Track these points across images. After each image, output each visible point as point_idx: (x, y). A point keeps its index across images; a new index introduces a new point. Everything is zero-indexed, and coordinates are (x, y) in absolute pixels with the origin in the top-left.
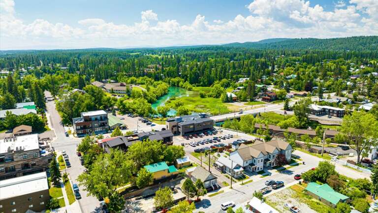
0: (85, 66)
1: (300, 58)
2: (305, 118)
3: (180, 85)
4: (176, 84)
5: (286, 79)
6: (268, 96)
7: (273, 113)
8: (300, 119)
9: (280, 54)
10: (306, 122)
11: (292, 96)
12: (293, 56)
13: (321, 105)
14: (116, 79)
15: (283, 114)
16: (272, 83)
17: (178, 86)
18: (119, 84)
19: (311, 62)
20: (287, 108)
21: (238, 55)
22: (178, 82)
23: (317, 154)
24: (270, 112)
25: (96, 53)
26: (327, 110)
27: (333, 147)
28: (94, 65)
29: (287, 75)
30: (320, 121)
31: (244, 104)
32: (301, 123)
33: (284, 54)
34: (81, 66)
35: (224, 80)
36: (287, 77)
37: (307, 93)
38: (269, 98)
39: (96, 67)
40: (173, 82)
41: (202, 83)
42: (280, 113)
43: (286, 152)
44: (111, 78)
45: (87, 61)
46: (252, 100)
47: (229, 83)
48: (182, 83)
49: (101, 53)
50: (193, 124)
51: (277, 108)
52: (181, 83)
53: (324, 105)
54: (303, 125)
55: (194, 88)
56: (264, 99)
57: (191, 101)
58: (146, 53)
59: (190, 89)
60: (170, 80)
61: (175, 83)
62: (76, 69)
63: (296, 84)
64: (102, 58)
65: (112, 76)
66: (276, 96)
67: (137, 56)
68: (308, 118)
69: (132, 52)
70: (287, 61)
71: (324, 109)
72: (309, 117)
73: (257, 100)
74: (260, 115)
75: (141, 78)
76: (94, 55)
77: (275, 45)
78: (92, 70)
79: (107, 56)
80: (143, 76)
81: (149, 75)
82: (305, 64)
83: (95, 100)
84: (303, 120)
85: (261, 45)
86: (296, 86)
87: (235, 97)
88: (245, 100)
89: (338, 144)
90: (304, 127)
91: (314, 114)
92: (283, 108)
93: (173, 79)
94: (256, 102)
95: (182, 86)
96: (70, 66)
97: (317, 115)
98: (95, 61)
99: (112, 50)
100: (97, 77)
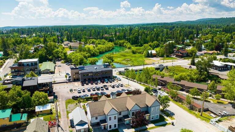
1: (221, 29)
2: (206, 73)
3: (124, 45)
5: (205, 42)
6: (181, 53)
7: (180, 67)
8: (201, 73)
9: (207, 27)
10: (205, 75)
11: (202, 54)
12: (217, 28)
13: (225, 62)
15: (188, 68)
16: (191, 45)
17: (123, 46)
19: (229, 32)
20: (193, 63)
21: (176, 27)
22: (123, 43)
23: (197, 113)
24: (177, 66)
26: (229, 67)
27: (222, 103)
29: (206, 40)
30: (220, 76)
31: (160, 59)
32: (201, 76)
33: (210, 27)
34: (66, 32)
35: (155, 42)
36: (205, 41)
37: (216, 52)
38: (181, 55)
41: (139, 44)
42: (186, 67)
43: (152, 109)
46: (168, 56)
47: (158, 44)
50: (92, 72)
51: (185, 63)
52: (125, 44)
53: (227, 62)
54: (203, 78)
55: (132, 47)
56: (177, 56)
57: (123, 56)
59: (129, 48)
60: (118, 42)
61: (121, 44)
63: (210, 46)
66: (188, 53)
68: (208, 73)
70: (210, 31)
71: (227, 65)
72: (210, 71)
73: (172, 56)
74: (167, 68)
77: (206, 22)
80: (102, 39)
82: (223, 33)
84: (204, 74)
85: (197, 22)
86: (210, 47)
87: (155, 54)
88: (162, 56)
89: (229, 101)
90: (204, 81)
91: (216, 69)
92: (190, 63)
93: (120, 41)
94: (170, 58)
97: (219, 70)
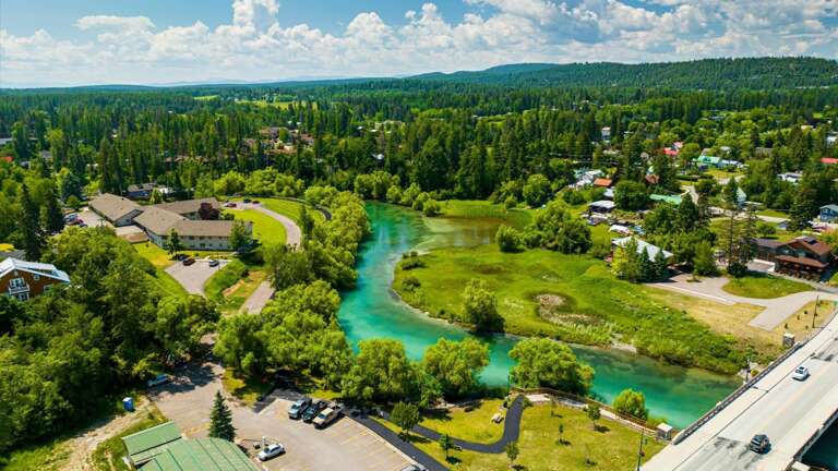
0: (66, 136)
3: (389, 196)
4: (374, 193)
14: (178, 181)
17: (382, 199)
18: (194, 205)
22: (383, 187)
25: (100, 98)
28: (95, 134)
33: (588, 98)
34: (54, 135)
35: (538, 180)
39: (104, 140)
40: (362, 184)
44: (159, 178)
45: (75, 119)
48: (397, 191)
49: (115, 98)
56: (791, 269)
58: (232, 96)
59: (434, 213)
60: (352, 180)
61: (371, 190)
62: (38, 145)
64: (119, 111)
65: (160, 170)
67: (215, 105)
69: (197, 94)
75: (258, 173)
76: (97, 102)
78: (90, 149)
79: (133, 104)
80: (262, 167)
81: (282, 164)
83: (106, 329)
95: (398, 198)
96: (19, 136)
98: (98, 120)
99: (143, 91)
100: (107, 178)
